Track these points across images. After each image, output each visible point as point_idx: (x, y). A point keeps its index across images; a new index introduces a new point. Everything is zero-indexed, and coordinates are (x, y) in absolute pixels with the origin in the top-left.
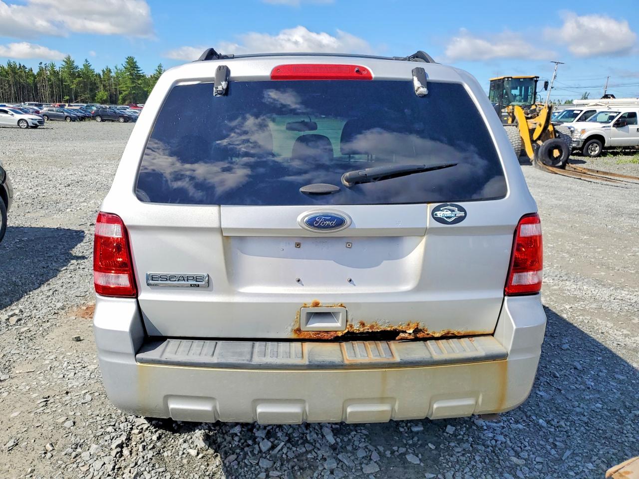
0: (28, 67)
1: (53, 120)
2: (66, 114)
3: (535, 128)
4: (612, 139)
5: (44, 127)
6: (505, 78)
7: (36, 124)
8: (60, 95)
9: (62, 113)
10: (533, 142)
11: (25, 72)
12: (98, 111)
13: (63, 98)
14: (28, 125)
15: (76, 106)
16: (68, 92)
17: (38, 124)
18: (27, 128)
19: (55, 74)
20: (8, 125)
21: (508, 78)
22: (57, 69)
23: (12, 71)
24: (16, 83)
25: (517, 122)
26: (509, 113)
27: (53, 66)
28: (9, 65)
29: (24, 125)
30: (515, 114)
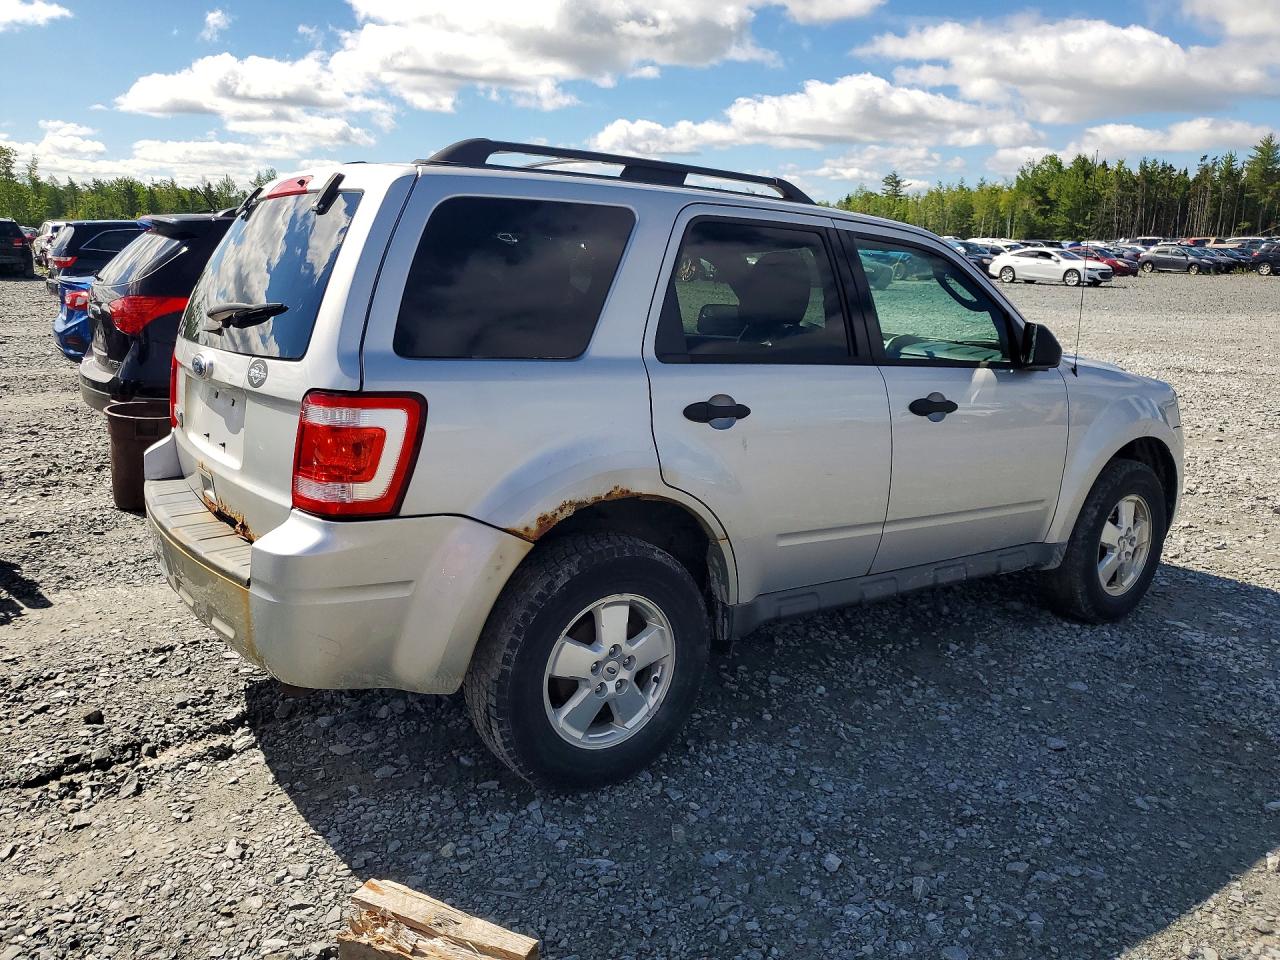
0: (1179, 168)
1: (1163, 272)
2: (1191, 258)
5: (1109, 284)
7: (1095, 279)
8: (1232, 220)
9: (1184, 258)
11: (1171, 178)
12: (1269, 251)
13: (1236, 226)
14: (1079, 281)
15: (1232, 243)
16: (1252, 213)
17: (1099, 278)
18: (1078, 285)
19: (1231, 175)
20: (1043, 279)
22: (1238, 165)
23: (1145, 178)
24: (1149, 200)
27: (1231, 159)
28: (1143, 168)
29: (1073, 279)
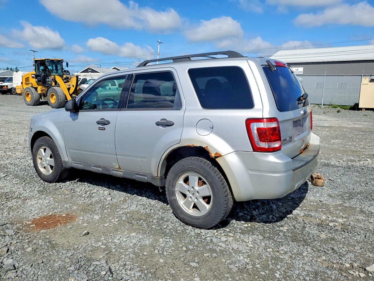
3: (70, 88)
4: (101, 93)
6: (46, 59)
10: (71, 95)
21: (48, 59)
25: (59, 85)
26: (53, 80)
30: (56, 80)
